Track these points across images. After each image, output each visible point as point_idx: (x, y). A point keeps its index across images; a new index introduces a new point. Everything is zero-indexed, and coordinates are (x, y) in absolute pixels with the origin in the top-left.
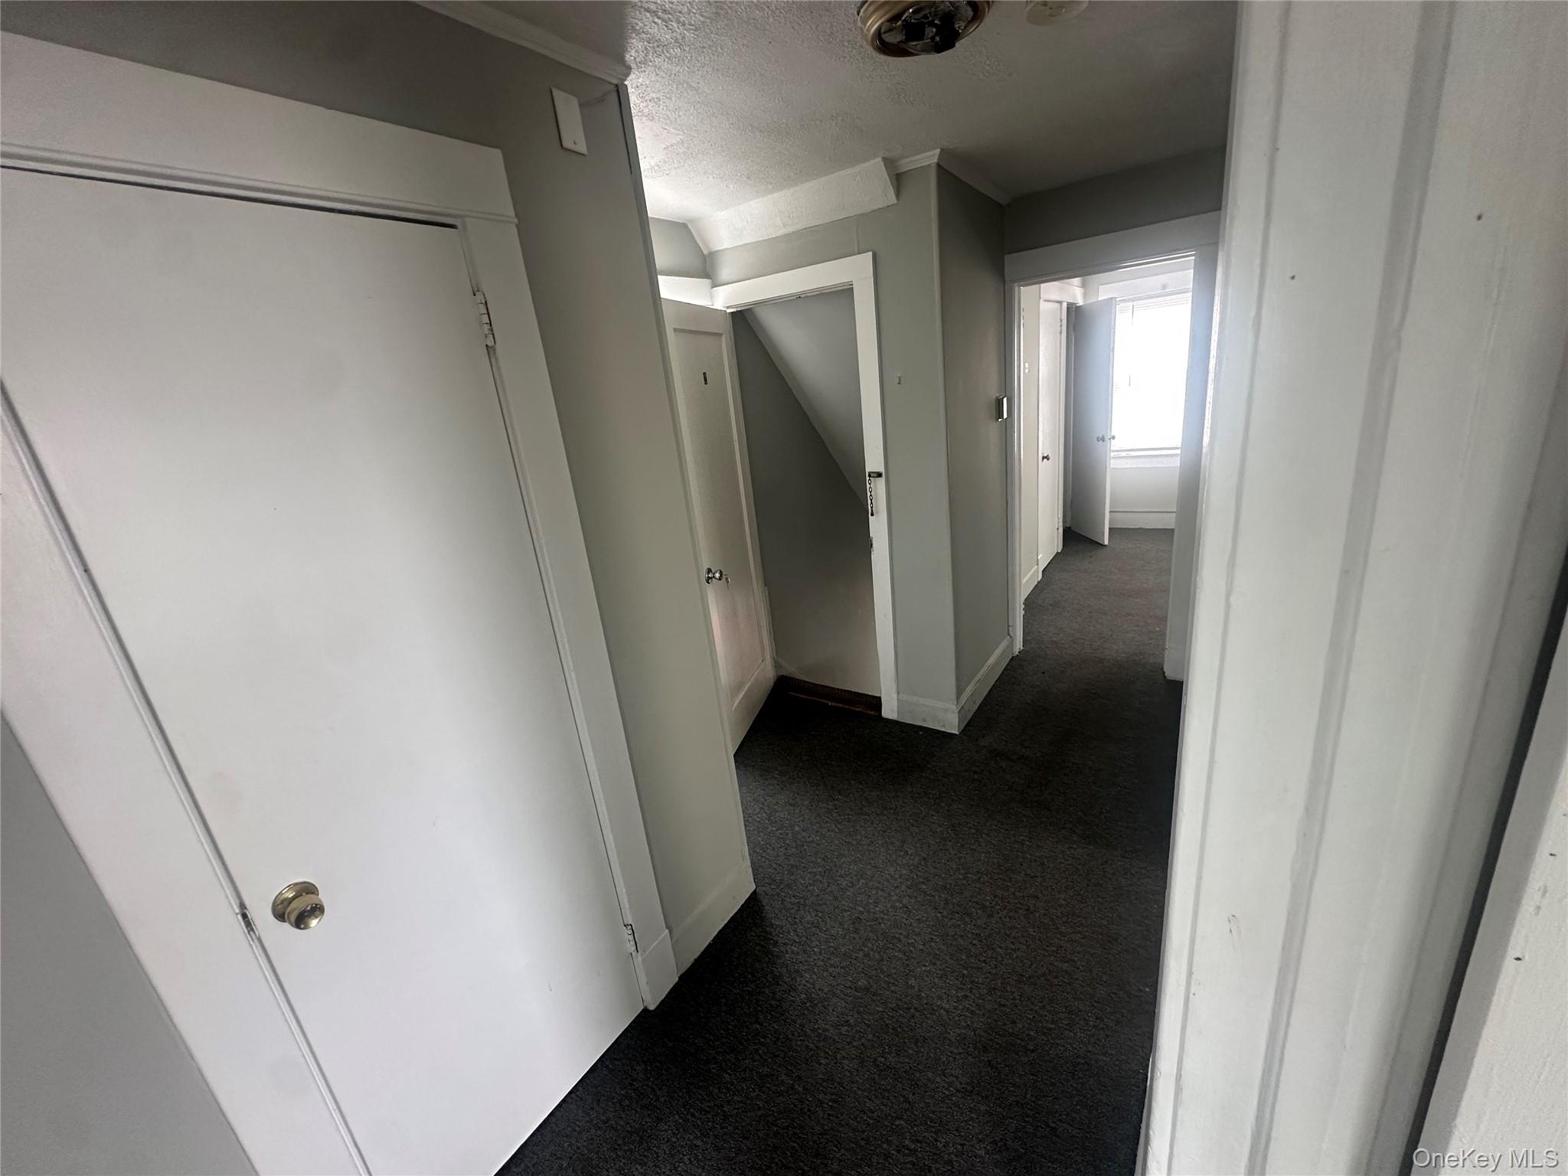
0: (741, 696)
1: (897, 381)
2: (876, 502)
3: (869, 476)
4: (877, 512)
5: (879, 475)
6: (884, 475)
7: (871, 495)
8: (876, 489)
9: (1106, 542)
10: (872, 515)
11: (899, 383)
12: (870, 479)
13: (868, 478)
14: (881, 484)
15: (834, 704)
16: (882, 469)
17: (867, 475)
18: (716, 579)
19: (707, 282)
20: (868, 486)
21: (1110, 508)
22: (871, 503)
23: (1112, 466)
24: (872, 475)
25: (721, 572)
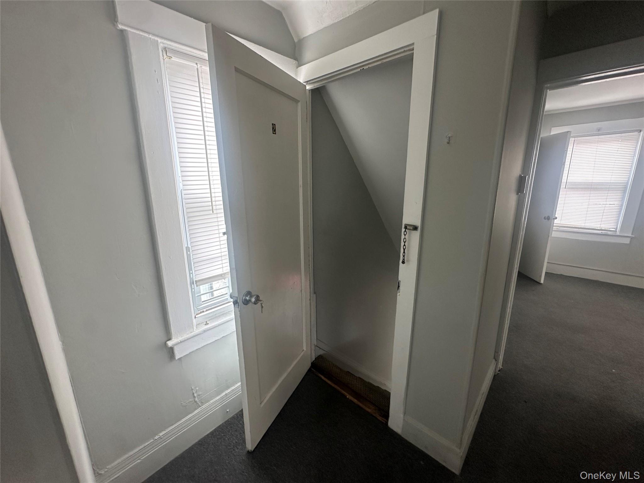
0: (274, 389)
1: (447, 140)
2: (408, 250)
3: (406, 228)
4: (408, 261)
5: (415, 228)
6: (419, 229)
7: (405, 245)
8: (409, 240)
9: (542, 282)
10: (403, 262)
11: (448, 143)
12: (405, 231)
13: (403, 230)
14: (415, 237)
15: (351, 398)
16: (418, 223)
17: (403, 226)
18: (252, 303)
19: (294, 62)
20: (403, 237)
21: (548, 260)
22: (404, 252)
23: (553, 236)
24: (408, 227)
25: (258, 296)
